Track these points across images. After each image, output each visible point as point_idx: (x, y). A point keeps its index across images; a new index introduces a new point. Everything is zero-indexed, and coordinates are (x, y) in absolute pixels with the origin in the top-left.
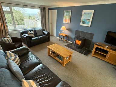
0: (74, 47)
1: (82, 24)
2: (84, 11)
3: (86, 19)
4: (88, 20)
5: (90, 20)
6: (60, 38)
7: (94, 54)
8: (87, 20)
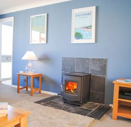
0: (61, 103)
1: (75, 41)
2: (75, 11)
3: (83, 28)
4: (87, 28)
5: (91, 28)
6: (20, 87)
7: (118, 112)
8: (85, 29)
